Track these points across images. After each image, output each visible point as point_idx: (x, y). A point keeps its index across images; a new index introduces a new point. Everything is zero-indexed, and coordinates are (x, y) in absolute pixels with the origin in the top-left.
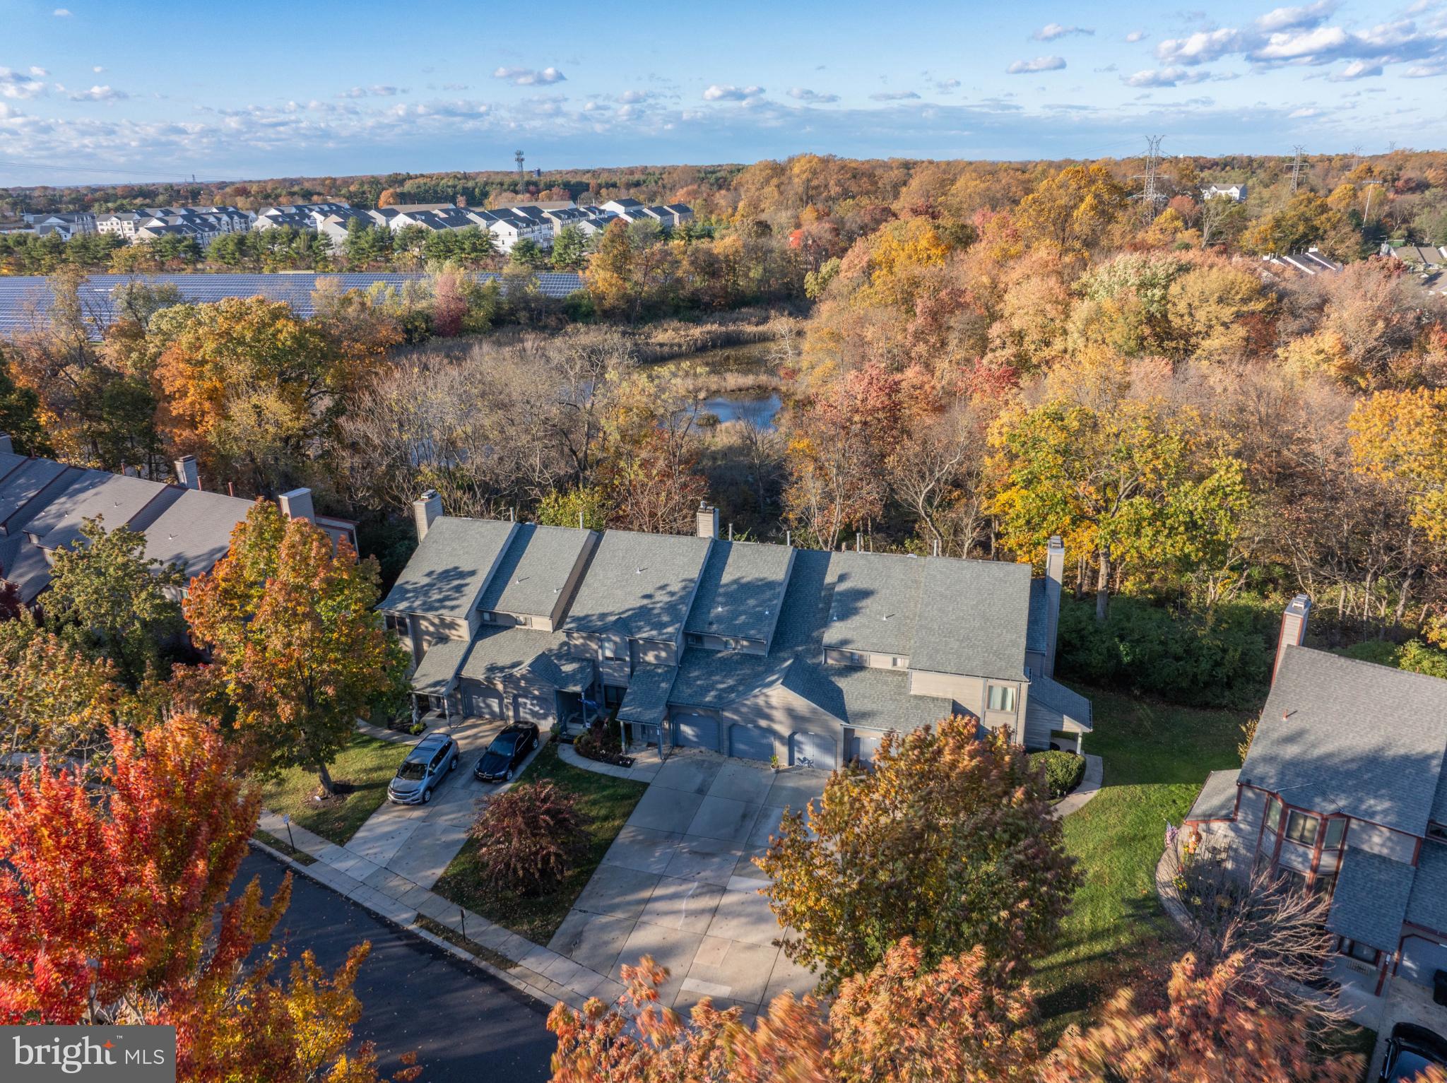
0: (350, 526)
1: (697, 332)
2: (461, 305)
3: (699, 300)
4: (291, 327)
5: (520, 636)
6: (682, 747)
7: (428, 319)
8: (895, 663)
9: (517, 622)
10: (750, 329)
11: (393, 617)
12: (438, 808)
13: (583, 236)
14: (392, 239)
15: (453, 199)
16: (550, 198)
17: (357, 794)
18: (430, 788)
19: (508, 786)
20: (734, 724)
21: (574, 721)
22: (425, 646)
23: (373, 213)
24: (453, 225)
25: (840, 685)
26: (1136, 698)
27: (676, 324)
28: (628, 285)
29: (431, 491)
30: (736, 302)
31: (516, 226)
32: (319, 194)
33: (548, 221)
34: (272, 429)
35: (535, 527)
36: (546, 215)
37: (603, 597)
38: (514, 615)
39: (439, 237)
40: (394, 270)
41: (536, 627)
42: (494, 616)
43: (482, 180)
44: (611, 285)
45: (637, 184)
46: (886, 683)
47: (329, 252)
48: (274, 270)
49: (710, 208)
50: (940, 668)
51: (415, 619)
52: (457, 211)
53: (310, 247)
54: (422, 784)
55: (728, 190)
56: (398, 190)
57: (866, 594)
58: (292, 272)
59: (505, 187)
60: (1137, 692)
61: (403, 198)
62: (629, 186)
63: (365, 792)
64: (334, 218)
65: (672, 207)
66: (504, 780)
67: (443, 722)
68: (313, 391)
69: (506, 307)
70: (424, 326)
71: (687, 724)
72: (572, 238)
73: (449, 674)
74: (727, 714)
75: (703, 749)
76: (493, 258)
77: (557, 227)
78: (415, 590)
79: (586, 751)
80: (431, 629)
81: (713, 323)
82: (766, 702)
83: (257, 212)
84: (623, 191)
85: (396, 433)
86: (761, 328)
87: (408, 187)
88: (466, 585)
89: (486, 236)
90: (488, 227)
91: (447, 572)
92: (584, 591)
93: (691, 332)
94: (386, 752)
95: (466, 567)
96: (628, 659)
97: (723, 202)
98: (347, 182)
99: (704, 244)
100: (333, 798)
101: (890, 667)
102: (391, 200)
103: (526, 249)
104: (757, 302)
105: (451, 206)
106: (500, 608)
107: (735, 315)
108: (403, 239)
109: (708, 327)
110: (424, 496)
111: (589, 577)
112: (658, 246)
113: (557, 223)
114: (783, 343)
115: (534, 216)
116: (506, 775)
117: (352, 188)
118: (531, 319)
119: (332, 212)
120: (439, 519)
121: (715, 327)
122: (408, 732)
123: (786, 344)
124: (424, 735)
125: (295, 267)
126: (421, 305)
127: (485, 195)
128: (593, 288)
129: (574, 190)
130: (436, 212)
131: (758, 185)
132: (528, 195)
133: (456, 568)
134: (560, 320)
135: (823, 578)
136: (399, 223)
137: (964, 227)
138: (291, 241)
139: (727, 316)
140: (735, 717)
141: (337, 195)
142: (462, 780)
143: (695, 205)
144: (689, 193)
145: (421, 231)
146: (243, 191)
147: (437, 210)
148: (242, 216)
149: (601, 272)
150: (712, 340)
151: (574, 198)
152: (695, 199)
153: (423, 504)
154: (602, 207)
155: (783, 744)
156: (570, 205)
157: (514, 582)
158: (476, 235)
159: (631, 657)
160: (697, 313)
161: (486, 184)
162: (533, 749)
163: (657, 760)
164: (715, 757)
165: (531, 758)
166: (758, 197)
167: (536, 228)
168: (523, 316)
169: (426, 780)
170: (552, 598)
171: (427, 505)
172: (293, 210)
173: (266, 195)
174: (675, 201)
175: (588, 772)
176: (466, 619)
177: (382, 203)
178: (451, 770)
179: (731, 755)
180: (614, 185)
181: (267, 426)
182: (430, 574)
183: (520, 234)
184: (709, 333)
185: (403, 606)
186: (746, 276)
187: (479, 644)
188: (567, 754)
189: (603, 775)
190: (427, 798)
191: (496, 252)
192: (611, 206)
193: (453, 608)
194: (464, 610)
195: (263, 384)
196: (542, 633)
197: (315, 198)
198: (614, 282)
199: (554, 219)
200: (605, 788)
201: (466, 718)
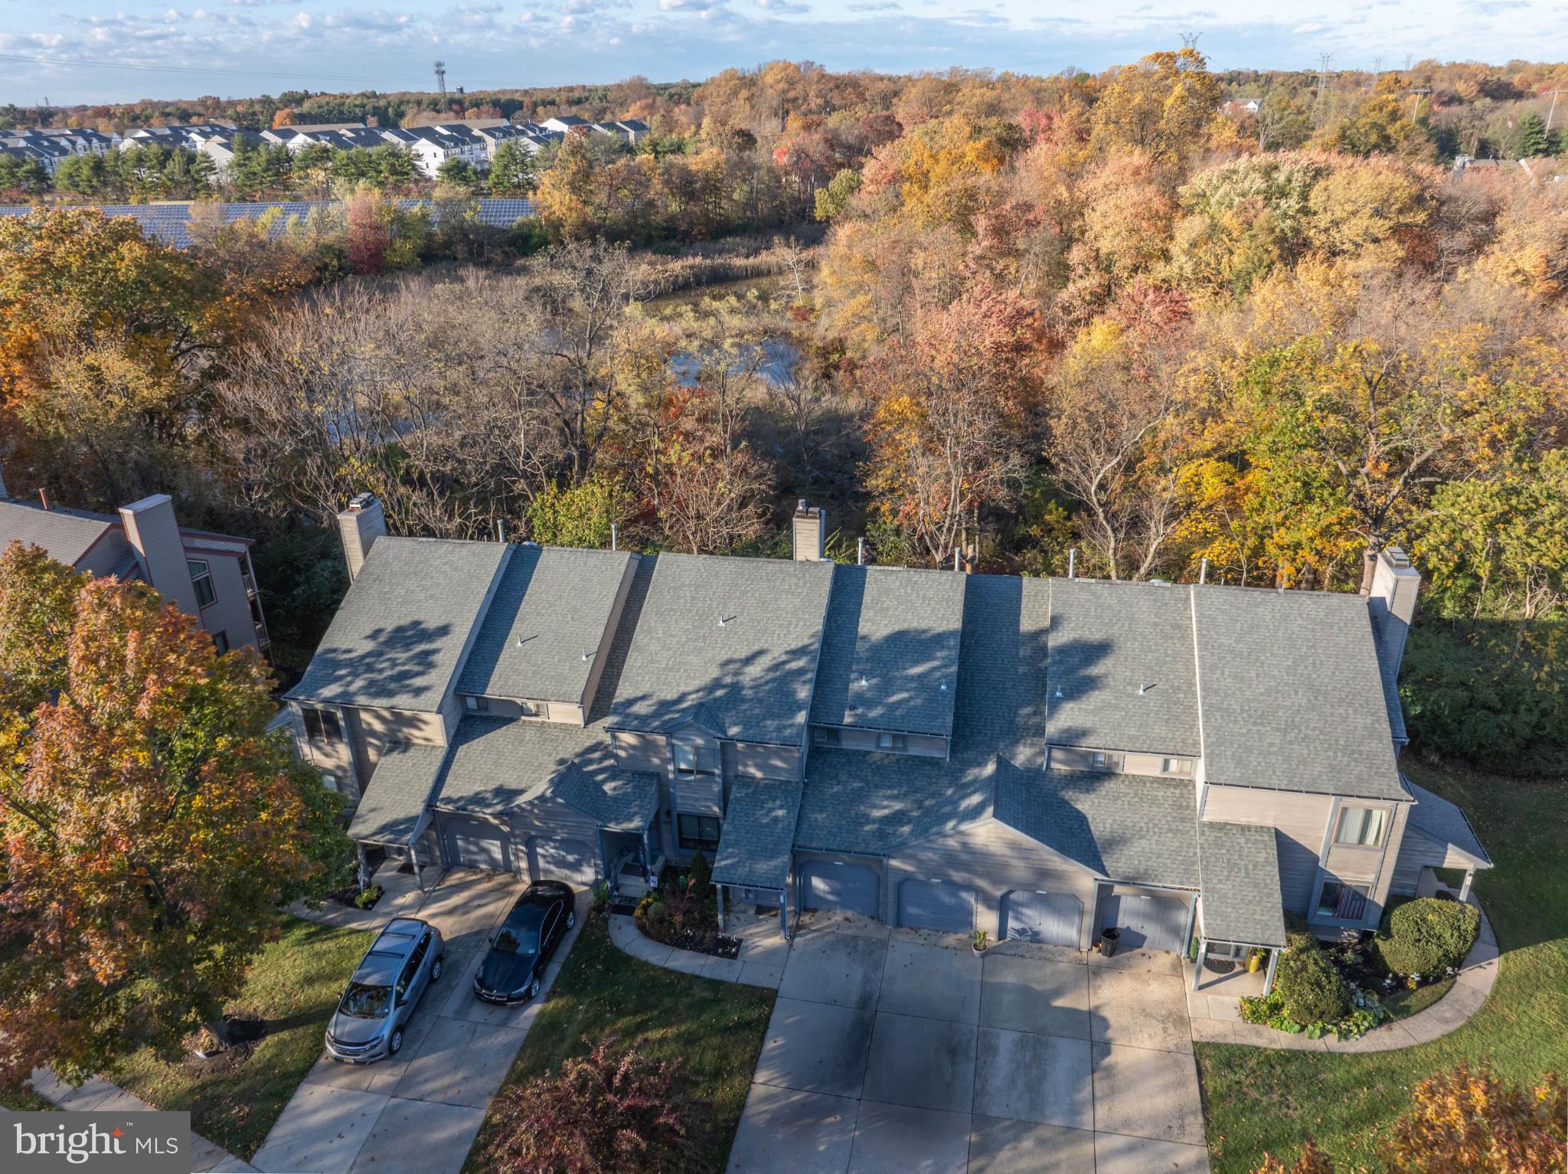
0: (240, 547)
1: (677, 266)
2: (380, 235)
3: (675, 229)
4: (138, 251)
5: (530, 734)
6: (815, 911)
7: (340, 254)
8: (1166, 767)
9: (522, 711)
10: (739, 262)
11: (316, 711)
12: (417, 1063)
13: (526, 154)
14: (289, 159)
15: (363, 120)
16: (478, 117)
17: (271, 1039)
18: (399, 1028)
19: (535, 1009)
20: (907, 878)
21: (628, 870)
22: (372, 755)
23: (266, 134)
24: (365, 145)
25: (1079, 807)
26: (1433, 766)
27: (650, 256)
28: (589, 210)
29: (365, 495)
30: (718, 231)
31: (442, 145)
32: (200, 115)
33: (479, 140)
34: (119, 402)
35: (539, 550)
36: (476, 132)
37: (667, 669)
38: (519, 701)
39: (349, 158)
40: (296, 198)
41: (555, 718)
42: (484, 703)
43: (395, 101)
44: (570, 209)
45: (579, 102)
46: (1154, 801)
47: (212, 178)
48: (143, 201)
49: (669, 125)
50: (1260, 781)
51: (351, 714)
52: (369, 131)
53: (188, 171)
54: (385, 1026)
55: (689, 104)
56: (296, 111)
57: (1099, 650)
58: (166, 203)
59: (424, 106)
60: (1434, 758)
61: (302, 119)
62: (572, 103)
63: (285, 1035)
64: (217, 138)
65: (625, 123)
66: (528, 998)
67: (409, 880)
68: (184, 346)
69: (440, 238)
70: (335, 262)
71: (823, 876)
72: (512, 158)
73: (416, 807)
74: (895, 863)
75: (849, 914)
76: (416, 181)
77: (492, 147)
78: (350, 663)
79: (658, 931)
80: (378, 726)
81: (695, 255)
82: (964, 845)
83: (122, 135)
84: (563, 107)
85: (304, 406)
86: (751, 261)
87: (307, 106)
88: (436, 651)
89: (408, 155)
90: (409, 146)
91: (400, 630)
92: (634, 662)
93: (670, 266)
94: (318, 946)
95: (431, 623)
96: (717, 771)
97: (683, 119)
98: (232, 104)
99: (676, 159)
100: (228, 1051)
101: (1157, 772)
102: (288, 121)
103: (456, 171)
104: (745, 231)
105: (361, 126)
106: (494, 690)
107: (719, 246)
108: (304, 159)
109: (690, 261)
110: (355, 504)
111: (639, 636)
112: (622, 162)
113: (490, 141)
114: (791, 276)
115: (461, 136)
116: (529, 990)
117: (240, 109)
118: (471, 253)
119: (214, 133)
120: (381, 542)
121: (698, 260)
122: (351, 903)
123: (795, 279)
124: (381, 908)
125: (169, 195)
126: (330, 237)
127: (401, 115)
128: (546, 213)
129: (506, 107)
130: (343, 131)
131: (724, 99)
132: (452, 114)
133: (416, 624)
134: (506, 254)
135: (1017, 623)
136: (299, 142)
137: (1010, 127)
138: (162, 165)
139: (711, 246)
140: (910, 868)
141: (224, 117)
142: (453, 1001)
143: (654, 121)
144: (643, 109)
145: (326, 150)
146: (105, 112)
147: (345, 131)
148: (102, 139)
149: (556, 193)
150: (695, 275)
151: (506, 115)
152: (652, 115)
153: (353, 518)
154: (543, 125)
155: (990, 907)
156: (504, 123)
157: (514, 644)
158: (395, 155)
159: (723, 770)
160: (673, 243)
161: (401, 103)
162: (568, 930)
163: (777, 941)
164: (872, 930)
165: (565, 949)
166: (727, 111)
167: (466, 148)
168: (460, 250)
169: (393, 1015)
170: (581, 670)
171: (359, 518)
172: (168, 132)
173: (133, 117)
174: (628, 116)
175: (668, 971)
176: (439, 712)
177: (276, 126)
178: (432, 981)
179: (899, 924)
180: (553, 103)
181: (110, 397)
182: (374, 635)
183: (446, 156)
184: (692, 267)
185: (330, 691)
186: (730, 198)
187: (462, 750)
188: (626, 936)
189: (694, 979)
190: (395, 1045)
191: (420, 174)
192: (553, 125)
193: (418, 691)
194: (435, 697)
195: (101, 334)
196: (565, 728)
197: (194, 120)
198: (573, 205)
199: (487, 138)
200: (702, 1006)
201: (447, 870)
